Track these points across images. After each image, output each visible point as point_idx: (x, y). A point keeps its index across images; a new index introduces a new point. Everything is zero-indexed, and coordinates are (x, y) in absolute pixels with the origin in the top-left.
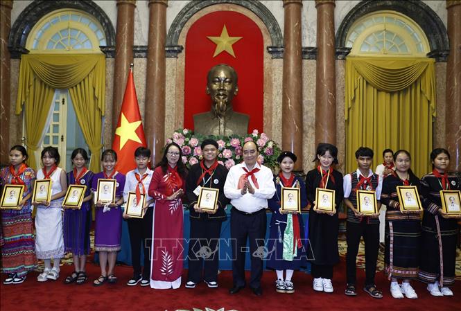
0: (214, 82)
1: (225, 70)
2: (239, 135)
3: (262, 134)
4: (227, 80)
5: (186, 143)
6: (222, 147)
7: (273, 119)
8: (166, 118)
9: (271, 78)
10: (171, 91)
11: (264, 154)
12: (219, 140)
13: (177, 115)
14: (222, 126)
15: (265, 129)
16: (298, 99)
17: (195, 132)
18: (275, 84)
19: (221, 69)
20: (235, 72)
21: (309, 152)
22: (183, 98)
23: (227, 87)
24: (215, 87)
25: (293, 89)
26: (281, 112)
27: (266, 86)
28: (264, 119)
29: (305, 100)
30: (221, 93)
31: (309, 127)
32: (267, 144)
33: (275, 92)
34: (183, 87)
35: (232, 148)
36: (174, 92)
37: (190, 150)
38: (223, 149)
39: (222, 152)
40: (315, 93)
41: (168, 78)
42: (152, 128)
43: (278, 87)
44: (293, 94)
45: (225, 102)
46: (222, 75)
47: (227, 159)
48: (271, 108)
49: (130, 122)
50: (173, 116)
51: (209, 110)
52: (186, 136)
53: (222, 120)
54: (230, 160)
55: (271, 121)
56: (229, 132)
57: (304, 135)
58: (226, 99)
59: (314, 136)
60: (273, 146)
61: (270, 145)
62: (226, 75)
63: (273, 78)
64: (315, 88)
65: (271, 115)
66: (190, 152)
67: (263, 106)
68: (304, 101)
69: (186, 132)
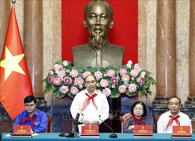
0: (91, 17)
1: (101, 5)
2: (114, 67)
3: (136, 65)
4: (103, 15)
5: (67, 74)
6: (99, 77)
7: (148, 49)
8: (44, 50)
9: (145, 9)
10: (48, 22)
11: (137, 83)
12: (96, 71)
13: (55, 46)
14: (99, 58)
15: (140, 59)
16: (171, 29)
17: (75, 64)
18: (149, 15)
19: (97, 5)
20: (110, 7)
21: (183, 81)
22: (60, 30)
23: (104, 22)
24: (92, 22)
25: (166, 21)
26: (155, 42)
27: (140, 17)
28: (139, 49)
29: (179, 30)
30: (98, 28)
31: (183, 56)
32: (139, 74)
33: (149, 23)
34: (60, 20)
35: (108, 78)
36: (52, 24)
37: (71, 81)
38: (101, 79)
39: (99, 81)
40: (188, 23)
41: (45, 10)
42: (31, 60)
43: (152, 18)
44: (166, 25)
45: (102, 36)
46: (98, 10)
47: (104, 88)
48: (146, 38)
49: (14, 55)
50: (51, 47)
51: (87, 43)
52: (66, 68)
53: (99, 53)
54: (106, 89)
55: (146, 51)
56: (106, 64)
57: (178, 64)
58: (102, 33)
59: (188, 64)
60: (145, 76)
61: (143, 75)
62: (102, 10)
63: (147, 9)
64: (188, 18)
65: (145, 45)
66: (71, 82)
67: (137, 36)
68: (177, 32)
69: (66, 63)
